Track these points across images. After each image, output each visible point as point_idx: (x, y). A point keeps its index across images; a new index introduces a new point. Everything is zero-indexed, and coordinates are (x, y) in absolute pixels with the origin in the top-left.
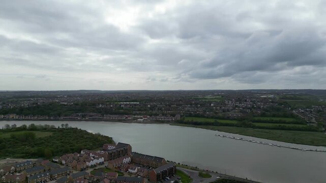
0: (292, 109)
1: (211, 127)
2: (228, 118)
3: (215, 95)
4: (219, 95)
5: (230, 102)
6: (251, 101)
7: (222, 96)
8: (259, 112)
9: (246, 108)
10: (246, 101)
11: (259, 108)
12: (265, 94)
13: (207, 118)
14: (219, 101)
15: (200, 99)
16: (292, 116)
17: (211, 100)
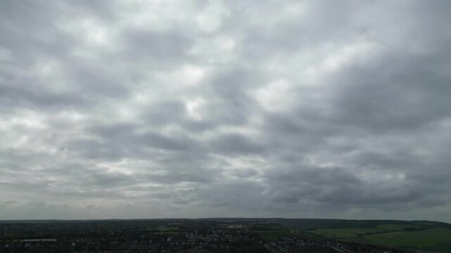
0: (263, 243)
3: (170, 226)
4: (174, 226)
5: (192, 235)
6: (218, 234)
7: (180, 227)
8: (228, 247)
9: (212, 242)
10: (211, 233)
11: (228, 242)
12: (232, 223)
14: (177, 233)
15: (150, 232)
16: (264, 251)
17: (167, 233)
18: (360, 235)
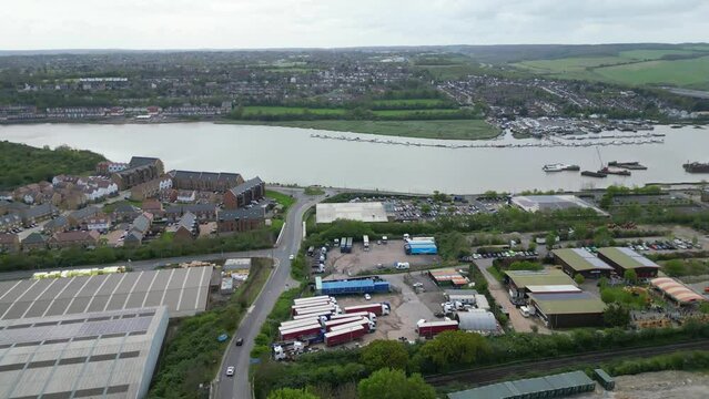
0: (436, 84)
1: (300, 122)
2: (328, 105)
3: (292, 60)
4: (300, 60)
5: (327, 73)
6: (366, 71)
7: (309, 62)
8: (382, 91)
9: (356, 84)
10: (356, 70)
11: (381, 83)
12: (389, 55)
13: (288, 106)
14: (304, 71)
15: (263, 68)
16: (437, 95)
17: (290, 70)
18: (588, 69)
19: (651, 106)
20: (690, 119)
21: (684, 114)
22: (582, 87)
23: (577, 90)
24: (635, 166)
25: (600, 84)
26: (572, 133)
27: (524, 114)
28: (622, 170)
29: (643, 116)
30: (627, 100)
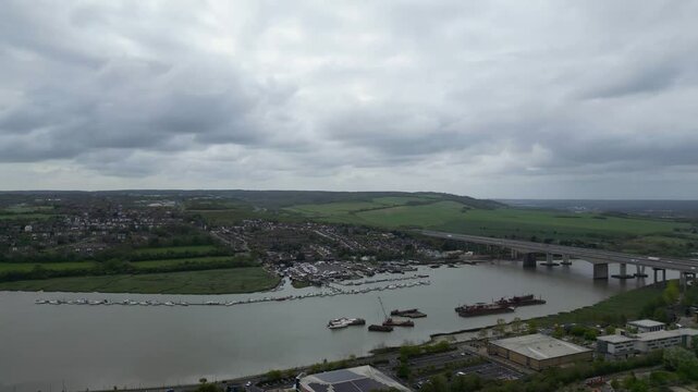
0: (209, 229)
1: (25, 283)
2: (72, 258)
3: (37, 204)
4: (46, 204)
5: (77, 219)
6: (128, 216)
7: (56, 207)
8: (145, 238)
9: (117, 230)
10: (116, 215)
11: (145, 229)
12: (158, 199)
13: (13, 261)
14: (46, 217)
16: (210, 241)
17: (27, 217)
18: (351, 213)
19: (409, 247)
20: (443, 258)
21: (437, 255)
22: (350, 230)
23: (346, 232)
24: (414, 313)
25: (364, 227)
26: (349, 278)
27: (301, 259)
28: (405, 320)
29: (405, 257)
30: (389, 241)
